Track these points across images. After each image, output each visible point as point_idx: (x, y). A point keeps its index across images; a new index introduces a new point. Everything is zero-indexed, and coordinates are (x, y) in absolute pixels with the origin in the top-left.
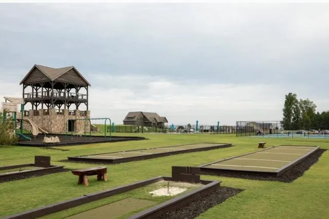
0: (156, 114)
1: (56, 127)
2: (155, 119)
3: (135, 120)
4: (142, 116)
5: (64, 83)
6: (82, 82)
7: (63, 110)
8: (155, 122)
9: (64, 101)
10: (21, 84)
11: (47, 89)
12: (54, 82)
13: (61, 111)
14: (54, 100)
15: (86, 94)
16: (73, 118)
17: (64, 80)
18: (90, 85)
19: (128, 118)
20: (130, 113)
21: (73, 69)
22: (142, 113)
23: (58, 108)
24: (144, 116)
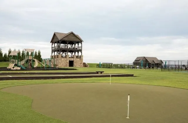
0: (155, 58)
1: (61, 64)
2: (153, 61)
3: (140, 62)
4: (145, 60)
5: (67, 41)
6: (78, 40)
7: (74, 56)
8: (153, 63)
9: (67, 50)
10: (51, 43)
11: (65, 44)
12: (61, 41)
13: (73, 56)
14: (61, 50)
15: (81, 46)
16: (72, 59)
17: (66, 39)
18: (83, 41)
19: (136, 60)
20: (138, 58)
21: (72, 33)
22: (144, 57)
23: (71, 55)
24: (146, 59)
